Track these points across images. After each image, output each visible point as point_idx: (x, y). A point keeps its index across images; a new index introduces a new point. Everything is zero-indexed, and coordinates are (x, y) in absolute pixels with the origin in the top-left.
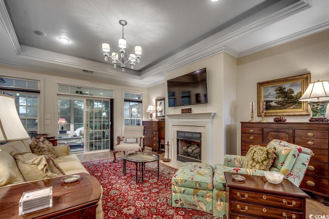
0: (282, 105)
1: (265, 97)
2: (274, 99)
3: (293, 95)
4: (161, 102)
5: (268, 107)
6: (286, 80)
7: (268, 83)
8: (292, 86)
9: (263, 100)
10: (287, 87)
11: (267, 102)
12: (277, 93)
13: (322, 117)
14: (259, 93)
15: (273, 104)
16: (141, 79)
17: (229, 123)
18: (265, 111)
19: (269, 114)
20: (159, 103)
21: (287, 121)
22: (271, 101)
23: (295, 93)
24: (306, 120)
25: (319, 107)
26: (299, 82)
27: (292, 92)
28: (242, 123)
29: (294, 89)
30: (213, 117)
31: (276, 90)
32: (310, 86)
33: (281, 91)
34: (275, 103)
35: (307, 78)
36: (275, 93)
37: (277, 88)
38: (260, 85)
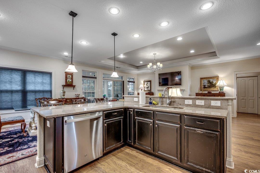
0: (209, 87)
1: (203, 83)
2: (207, 84)
3: (213, 83)
4: (148, 83)
5: (205, 87)
6: (211, 78)
7: (204, 78)
8: (213, 80)
9: (202, 84)
10: (211, 80)
11: (204, 85)
12: (208, 82)
13: (222, 91)
14: (201, 82)
15: (206, 86)
16: (138, 71)
17: (190, 94)
18: (204, 89)
19: (205, 90)
20: (146, 83)
21: (212, 93)
22: (206, 85)
23: (214, 83)
24: (218, 92)
25: (222, 88)
26: (215, 79)
27: (213, 82)
28: (196, 93)
29: (213, 81)
30: (184, 91)
31: (207, 81)
32: (219, 81)
33: (209, 82)
34: (207, 86)
35: (218, 78)
36: (207, 82)
37: (208, 80)
38: (201, 79)
